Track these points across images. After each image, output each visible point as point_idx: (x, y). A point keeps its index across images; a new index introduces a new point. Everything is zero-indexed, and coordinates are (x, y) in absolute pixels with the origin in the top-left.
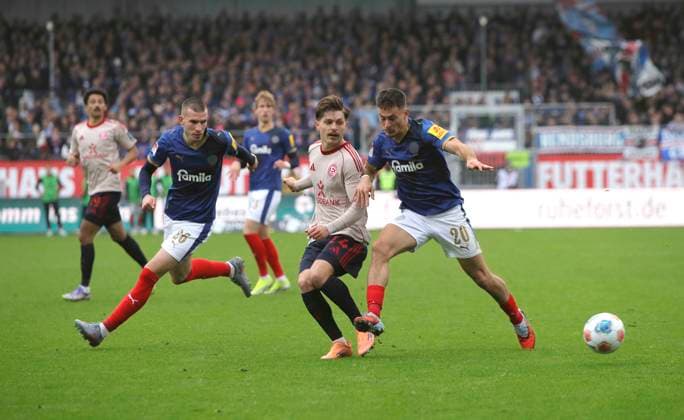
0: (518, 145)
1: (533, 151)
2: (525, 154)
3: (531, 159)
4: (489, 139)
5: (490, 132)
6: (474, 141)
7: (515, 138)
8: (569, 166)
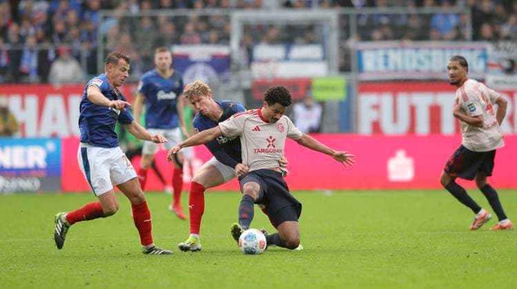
0: (330, 68)
1: (353, 76)
2: (340, 81)
3: (349, 89)
4: (286, 58)
5: (288, 50)
6: (266, 61)
7: (325, 58)
8: (404, 99)
